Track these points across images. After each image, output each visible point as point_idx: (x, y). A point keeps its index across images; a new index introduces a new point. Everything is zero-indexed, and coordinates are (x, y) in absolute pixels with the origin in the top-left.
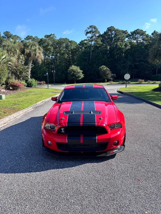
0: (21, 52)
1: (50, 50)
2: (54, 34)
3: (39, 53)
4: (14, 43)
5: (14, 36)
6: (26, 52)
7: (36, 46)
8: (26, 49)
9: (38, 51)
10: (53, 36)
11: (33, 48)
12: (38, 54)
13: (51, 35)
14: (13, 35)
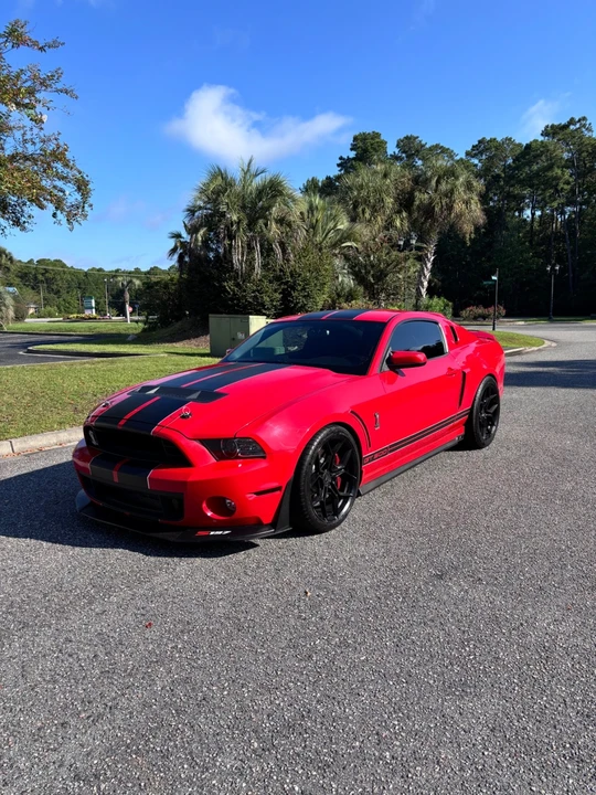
0: (401, 204)
1: (554, 183)
2: (584, 119)
3: (467, 203)
4: (385, 176)
5: (431, 149)
6: (417, 203)
7: (457, 178)
8: (420, 191)
9: (461, 194)
10: (578, 126)
11: (444, 187)
12: (459, 207)
13: (572, 122)
14: (427, 146)
